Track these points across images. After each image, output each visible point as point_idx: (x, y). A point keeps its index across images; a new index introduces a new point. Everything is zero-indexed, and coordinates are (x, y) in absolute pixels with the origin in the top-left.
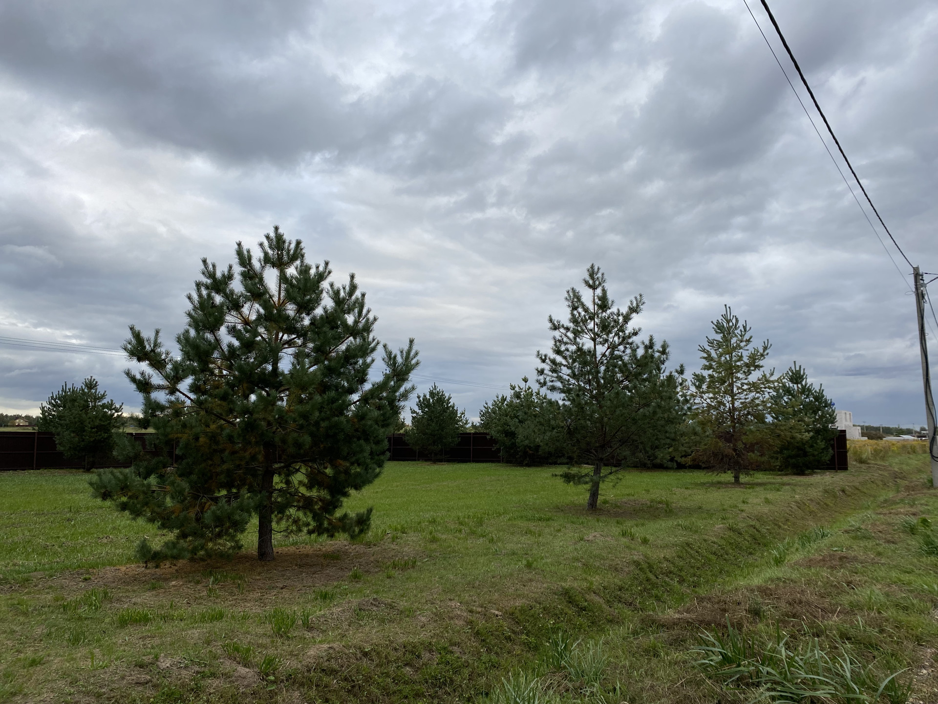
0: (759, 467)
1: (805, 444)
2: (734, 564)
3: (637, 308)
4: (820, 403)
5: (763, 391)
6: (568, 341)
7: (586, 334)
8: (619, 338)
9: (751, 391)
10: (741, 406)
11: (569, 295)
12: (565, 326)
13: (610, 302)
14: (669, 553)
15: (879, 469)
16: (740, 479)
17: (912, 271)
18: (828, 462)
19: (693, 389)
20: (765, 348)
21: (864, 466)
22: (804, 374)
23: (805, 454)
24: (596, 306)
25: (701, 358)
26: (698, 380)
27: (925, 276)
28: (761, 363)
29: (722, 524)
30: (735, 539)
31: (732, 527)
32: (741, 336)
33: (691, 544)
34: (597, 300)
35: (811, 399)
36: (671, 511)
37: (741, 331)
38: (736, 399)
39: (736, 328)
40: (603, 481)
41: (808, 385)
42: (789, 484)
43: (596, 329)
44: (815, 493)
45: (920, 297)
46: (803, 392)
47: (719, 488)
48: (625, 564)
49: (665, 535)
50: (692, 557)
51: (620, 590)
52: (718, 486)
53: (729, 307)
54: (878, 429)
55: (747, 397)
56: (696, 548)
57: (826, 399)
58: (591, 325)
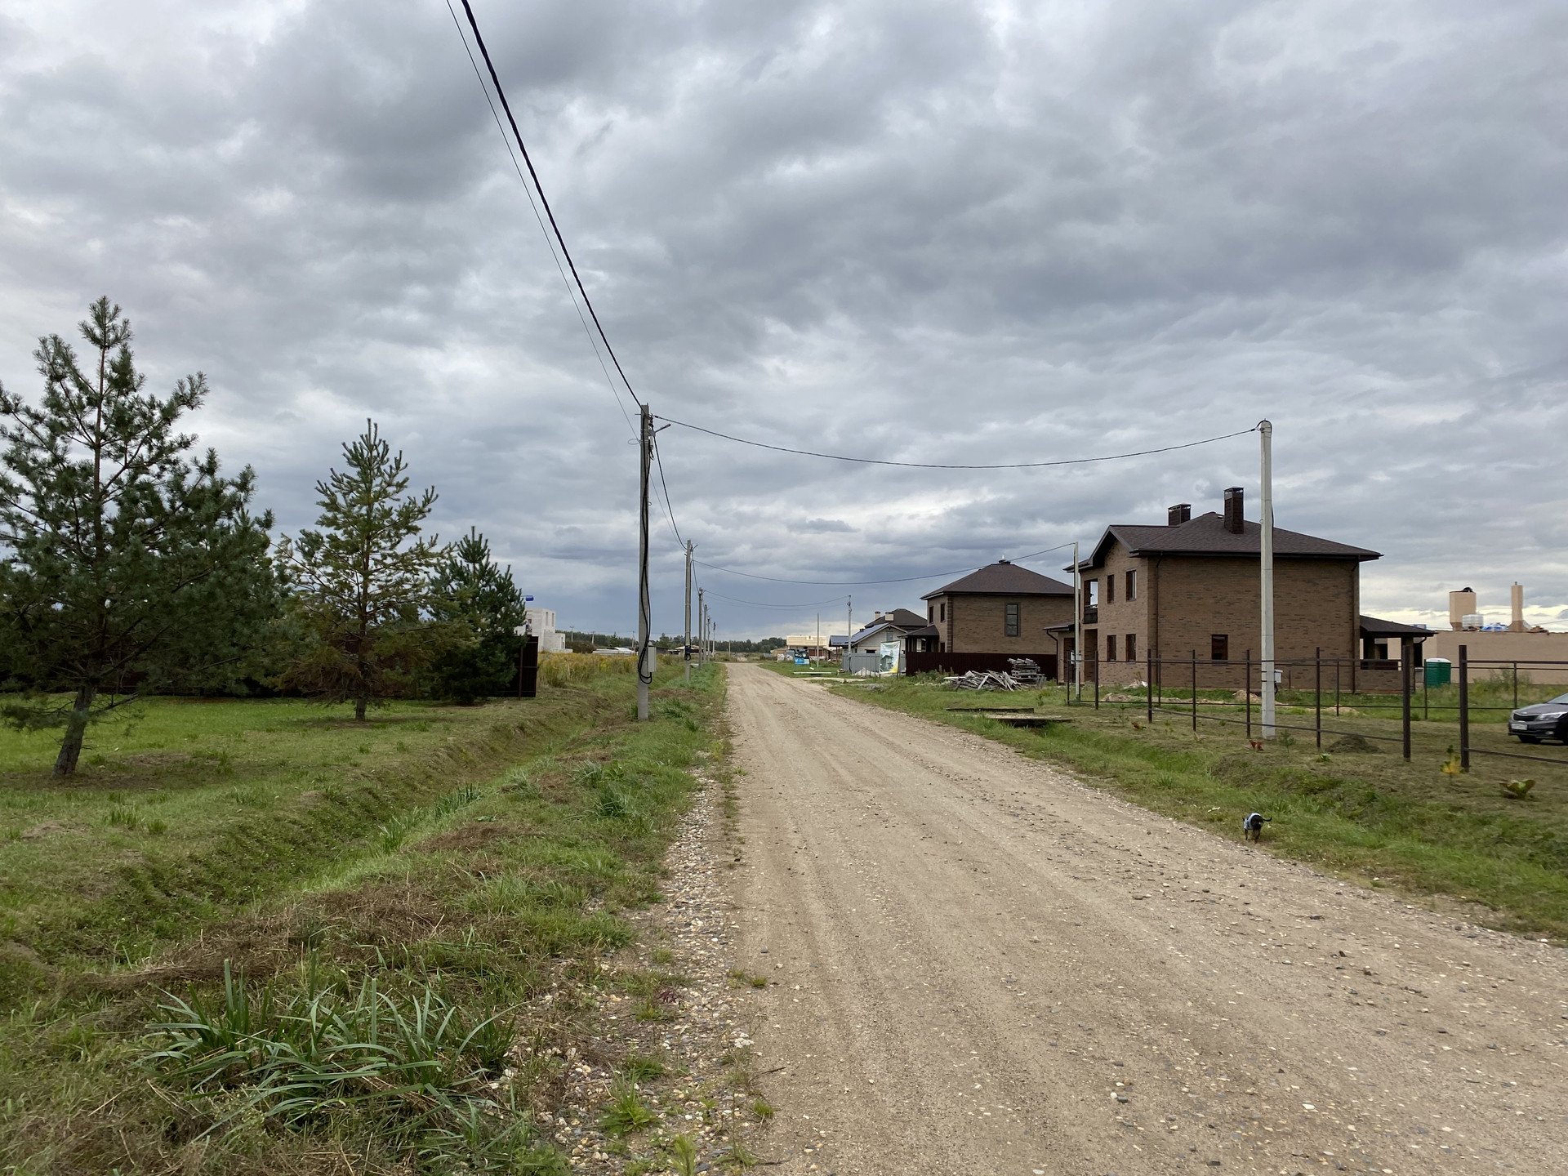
0: (399, 694)
1: (474, 657)
2: (323, 856)
3: (192, 397)
4: (505, 595)
5: (417, 570)
6: (35, 441)
7: (81, 434)
8: (150, 449)
9: (397, 569)
10: (380, 591)
11: (45, 347)
12: (33, 411)
13: (136, 378)
14: (200, 849)
15: (578, 695)
16: (366, 713)
17: (639, 411)
18: (508, 685)
19: (298, 557)
20: (427, 501)
21: (558, 691)
22: (486, 547)
23: (476, 672)
24: (105, 382)
25: (318, 503)
26: (308, 543)
27: (654, 419)
28: (417, 523)
29: (315, 789)
30: (333, 814)
31: (331, 794)
32: (390, 477)
33: (251, 828)
34: (108, 370)
35: (493, 587)
36: (228, 772)
37: (391, 467)
38: (372, 580)
39: (382, 462)
40: (94, 723)
41: (490, 566)
42: (444, 720)
43: (103, 427)
44: (480, 733)
45: (647, 449)
46: (481, 577)
47: (328, 729)
48: (101, 876)
49: (201, 816)
50: (248, 851)
51: (80, 927)
52: (327, 725)
53: (376, 425)
54: (589, 638)
55: (389, 578)
56: (257, 834)
57: (513, 590)
58: (91, 417)
